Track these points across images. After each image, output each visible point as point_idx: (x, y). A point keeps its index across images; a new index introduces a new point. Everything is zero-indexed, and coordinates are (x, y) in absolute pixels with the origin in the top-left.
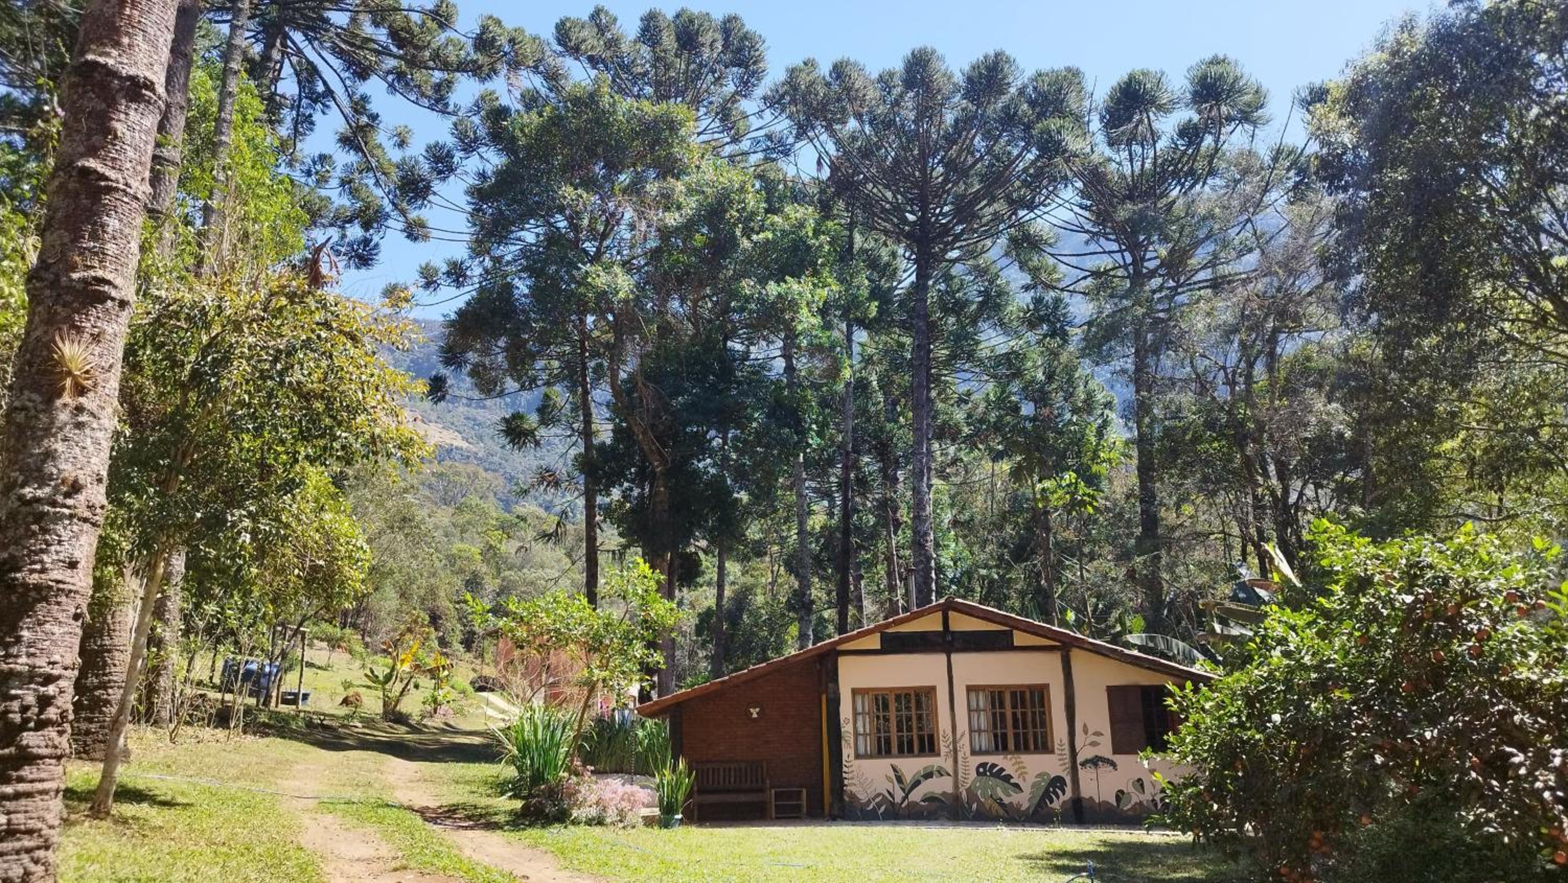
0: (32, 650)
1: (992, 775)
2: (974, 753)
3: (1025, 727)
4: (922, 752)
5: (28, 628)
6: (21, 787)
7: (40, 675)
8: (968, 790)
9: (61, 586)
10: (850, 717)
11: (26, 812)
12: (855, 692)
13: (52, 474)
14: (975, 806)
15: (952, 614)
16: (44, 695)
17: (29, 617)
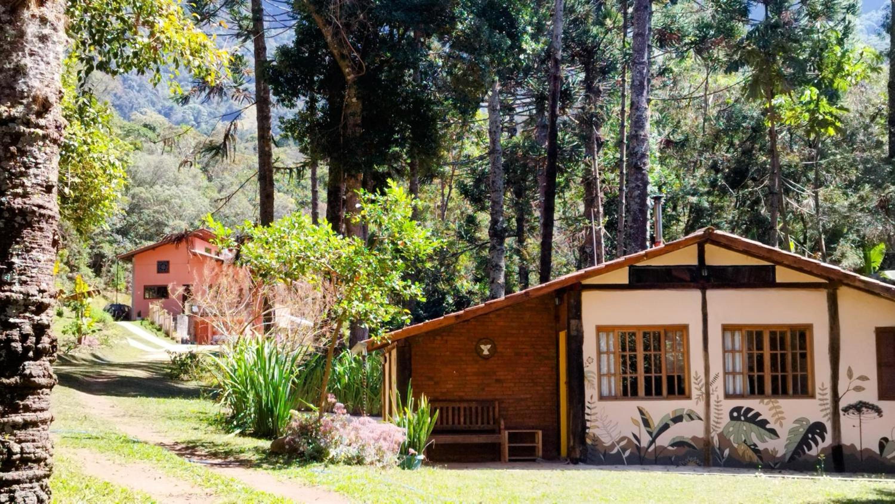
0: (24, 278)
1: (747, 420)
2: (727, 396)
3: (784, 369)
4: (671, 393)
5: (18, 255)
6: (29, 416)
7: (34, 303)
8: (721, 436)
9: (43, 211)
10: (594, 355)
11: (34, 441)
12: (600, 329)
13: (23, 92)
14: (727, 452)
15: (708, 247)
16: (38, 324)
17: (17, 243)
